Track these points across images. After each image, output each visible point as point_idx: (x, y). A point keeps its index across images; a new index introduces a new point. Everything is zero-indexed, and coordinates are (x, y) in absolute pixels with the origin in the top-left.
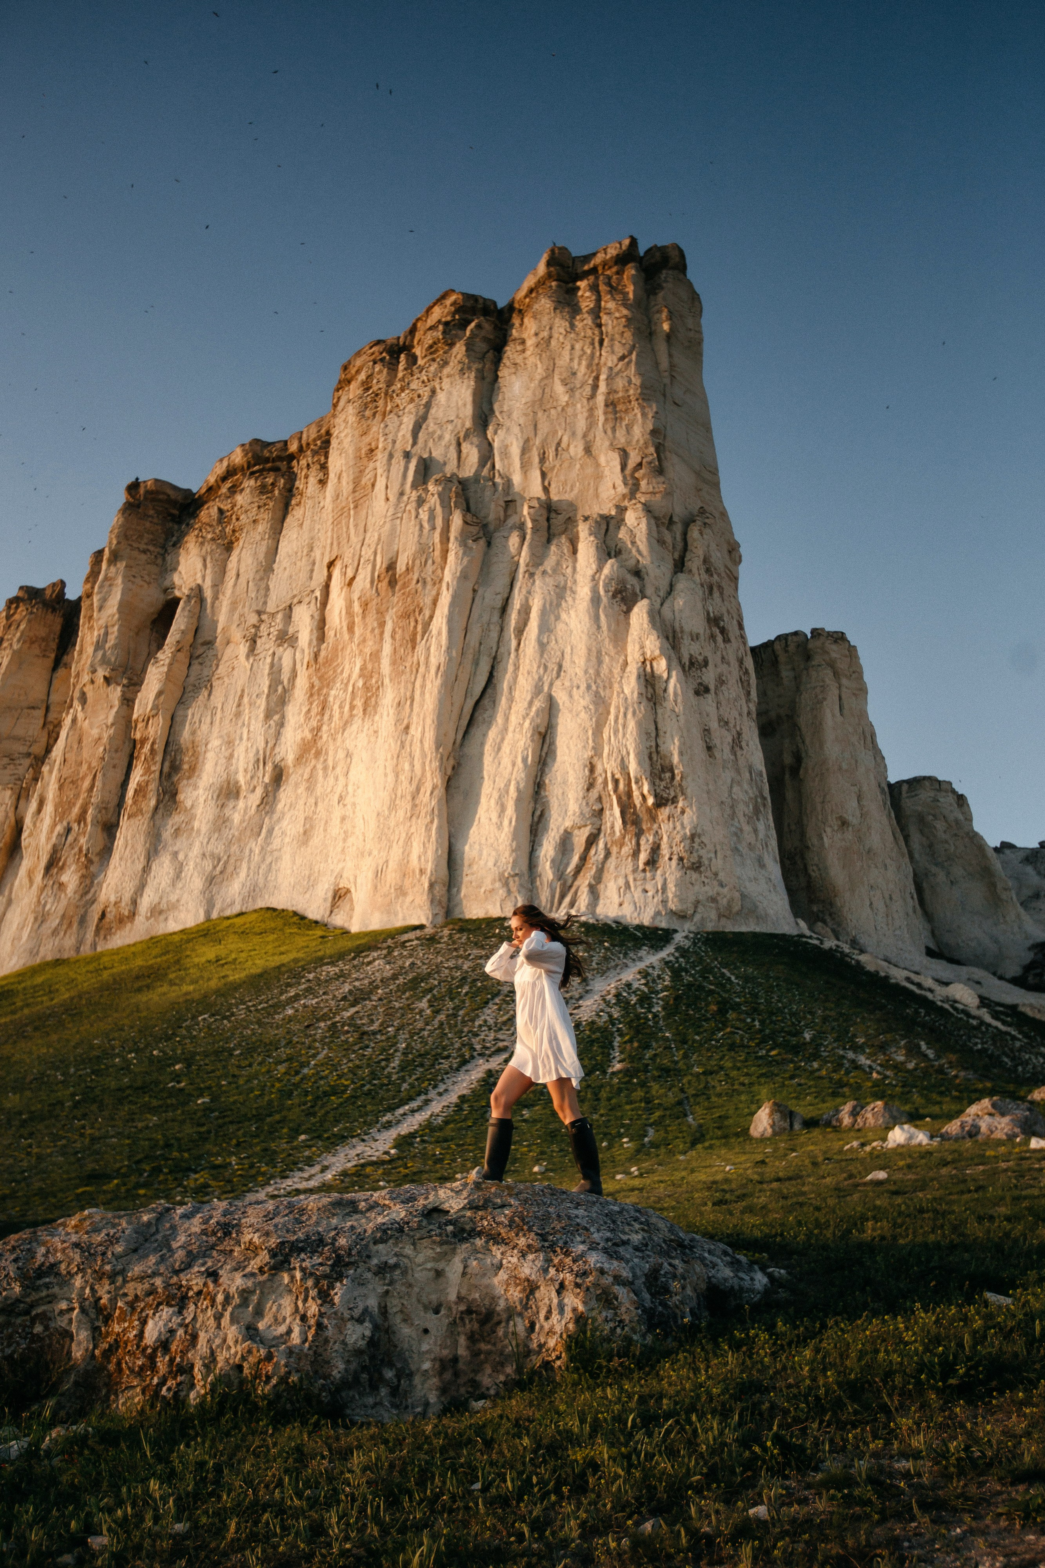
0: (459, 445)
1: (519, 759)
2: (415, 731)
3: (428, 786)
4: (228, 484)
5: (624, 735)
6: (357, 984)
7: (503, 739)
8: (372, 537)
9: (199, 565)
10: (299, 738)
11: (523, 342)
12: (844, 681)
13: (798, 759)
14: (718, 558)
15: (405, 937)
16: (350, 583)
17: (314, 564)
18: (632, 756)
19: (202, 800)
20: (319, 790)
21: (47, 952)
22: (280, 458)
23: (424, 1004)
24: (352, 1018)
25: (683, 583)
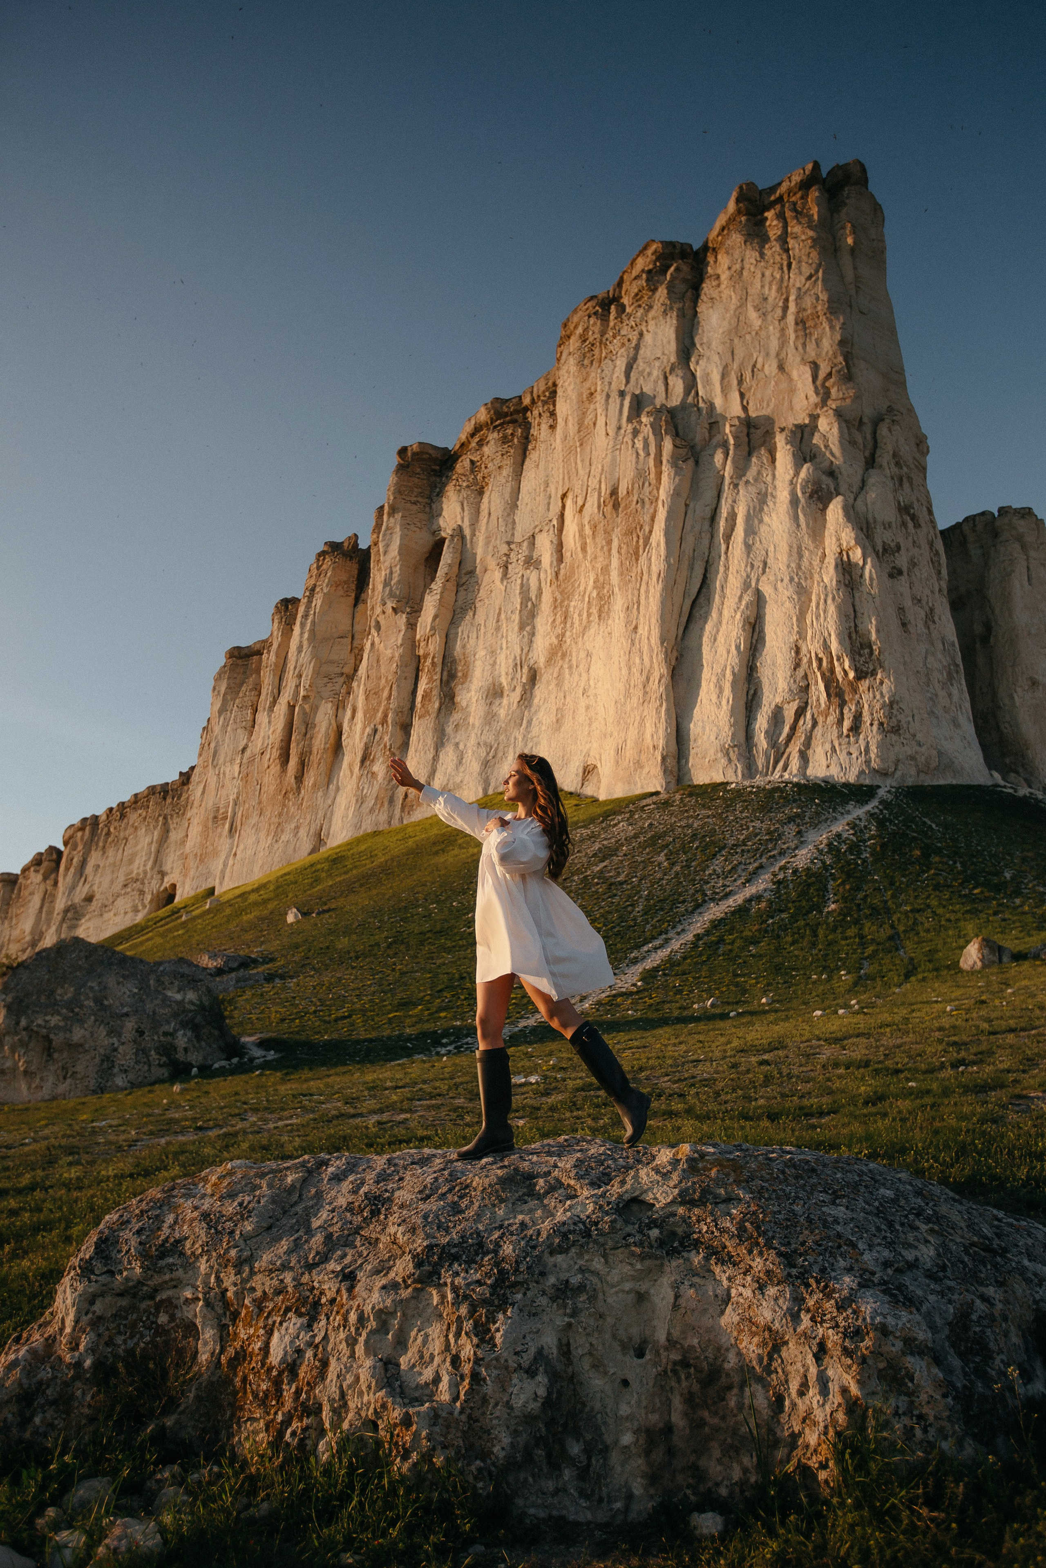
0: (666, 378)
1: (733, 647)
2: (643, 631)
3: (656, 675)
4: (477, 439)
5: (825, 619)
6: (605, 842)
7: (718, 631)
8: (596, 469)
9: (458, 509)
10: (547, 644)
11: (718, 277)
12: (1032, 553)
13: (988, 628)
14: (907, 450)
15: (644, 802)
16: (581, 511)
17: (550, 497)
18: (833, 637)
19: (474, 700)
20: (566, 686)
21: (368, 826)
22: (517, 412)
23: (662, 858)
24: (601, 872)
25: (874, 478)
